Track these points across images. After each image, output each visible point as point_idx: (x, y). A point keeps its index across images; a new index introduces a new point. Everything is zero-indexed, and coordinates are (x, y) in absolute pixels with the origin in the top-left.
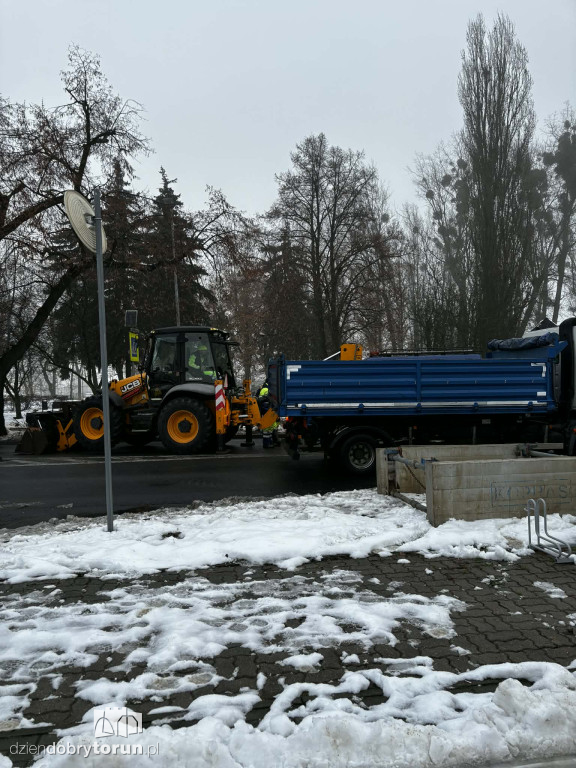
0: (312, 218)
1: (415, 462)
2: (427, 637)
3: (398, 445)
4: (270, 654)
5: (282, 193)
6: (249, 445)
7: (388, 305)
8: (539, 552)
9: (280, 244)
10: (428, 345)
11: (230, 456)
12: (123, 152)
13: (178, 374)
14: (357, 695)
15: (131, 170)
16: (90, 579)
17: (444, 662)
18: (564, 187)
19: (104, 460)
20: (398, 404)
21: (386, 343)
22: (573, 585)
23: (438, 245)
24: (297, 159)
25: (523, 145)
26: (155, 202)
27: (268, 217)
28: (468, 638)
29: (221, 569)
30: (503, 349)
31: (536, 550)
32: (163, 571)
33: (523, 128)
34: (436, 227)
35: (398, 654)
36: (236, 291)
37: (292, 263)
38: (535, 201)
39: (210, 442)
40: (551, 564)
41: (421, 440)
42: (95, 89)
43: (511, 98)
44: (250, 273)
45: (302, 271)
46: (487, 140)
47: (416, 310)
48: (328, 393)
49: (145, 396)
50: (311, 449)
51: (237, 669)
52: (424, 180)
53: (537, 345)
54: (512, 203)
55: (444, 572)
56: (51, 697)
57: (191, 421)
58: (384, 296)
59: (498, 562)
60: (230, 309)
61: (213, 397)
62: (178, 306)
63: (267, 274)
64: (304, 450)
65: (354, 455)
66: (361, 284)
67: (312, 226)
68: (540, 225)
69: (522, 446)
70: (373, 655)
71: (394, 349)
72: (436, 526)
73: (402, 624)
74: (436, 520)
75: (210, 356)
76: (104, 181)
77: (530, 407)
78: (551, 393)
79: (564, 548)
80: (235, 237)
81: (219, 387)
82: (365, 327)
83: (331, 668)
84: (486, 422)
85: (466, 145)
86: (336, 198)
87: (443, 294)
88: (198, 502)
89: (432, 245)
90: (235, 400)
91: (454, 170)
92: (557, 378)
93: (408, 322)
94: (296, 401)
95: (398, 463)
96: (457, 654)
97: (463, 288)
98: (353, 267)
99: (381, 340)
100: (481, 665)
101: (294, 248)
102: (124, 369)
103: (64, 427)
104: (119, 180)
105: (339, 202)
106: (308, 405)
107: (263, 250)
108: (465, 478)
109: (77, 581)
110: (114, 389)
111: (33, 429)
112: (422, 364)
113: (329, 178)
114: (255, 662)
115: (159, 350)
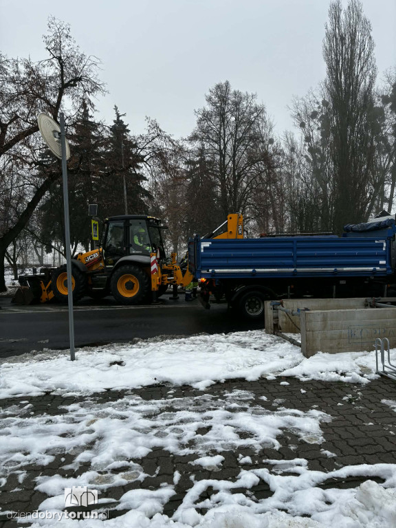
0: (220, 140)
1: (293, 311)
2: (303, 442)
3: (280, 299)
4: (184, 456)
5: (200, 121)
6: (175, 299)
7: (273, 201)
8: (383, 377)
9: (198, 159)
10: (301, 229)
11: (161, 306)
12: (87, 93)
13: (125, 249)
14: (250, 490)
15: (93, 106)
16: (55, 396)
17: (316, 463)
19: (68, 309)
20: (280, 270)
21: (272, 228)
23: (308, 160)
24: (209, 99)
25: (368, 89)
26: (111, 129)
27: (189, 140)
28: (333, 443)
29: (151, 389)
30: (354, 231)
31: (381, 375)
32: (108, 390)
33: (368, 77)
34: (307, 148)
35: (282, 456)
36: (167, 192)
37: (206, 172)
38: (377, 129)
39: (148, 296)
41: (298, 295)
42: (67, 48)
43: (360, 56)
44: (177, 179)
45: (213, 177)
46: (343, 85)
47: (292, 204)
48: (231, 262)
49: (102, 264)
50: (218, 301)
51: (159, 468)
52: (299, 114)
53: (379, 227)
54: (360, 131)
55: (315, 392)
56: (16, 490)
57: (134, 282)
58: (271, 195)
59: (354, 384)
60: (163, 204)
61: (149, 265)
62: (126, 202)
63: (189, 180)
64: (213, 302)
65: (248, 305)
66: (254, 186)
67: (220, 146)
68: (379, 145)
69: (370, 299)
70: (262, 458)
71: (277, 232)
72: (308, 357)
73: (284, 433)
74: (308, 352)
75: (147, 237)
76: (73, 113)
77: (374, 272)
78: (389, 262)
80: (166, 153)
81: (153, 258)
82: (257, 217)
83: (230, 467)
84: (343, 282)
85: (328, 89)
86: (237, 127)
87: (311, 194)
88: (137, 339)
89: (304, 161)
90: (165, 266)
91: (319, 107)
92: (393, 251)
93: (287, 214)
94: (208, 267)
95: (280, 311)
96: (325, 457)
97: (325, 190)
98: (249, 175)
99: (268, 226)
100: (345, 465)
101: (208, 162)
102: (90, 246)
103: (45, 286)
104: (86, 114)
105: (239, 129)
106: (216, 270)
107: (186, 163)
108: (329, 322)
109: (45, 398)
110: (80, 259)
111: (23, 287)
112: (298, 242)
113: (232, 112)
114: (173, 462)
115: (111, 232)
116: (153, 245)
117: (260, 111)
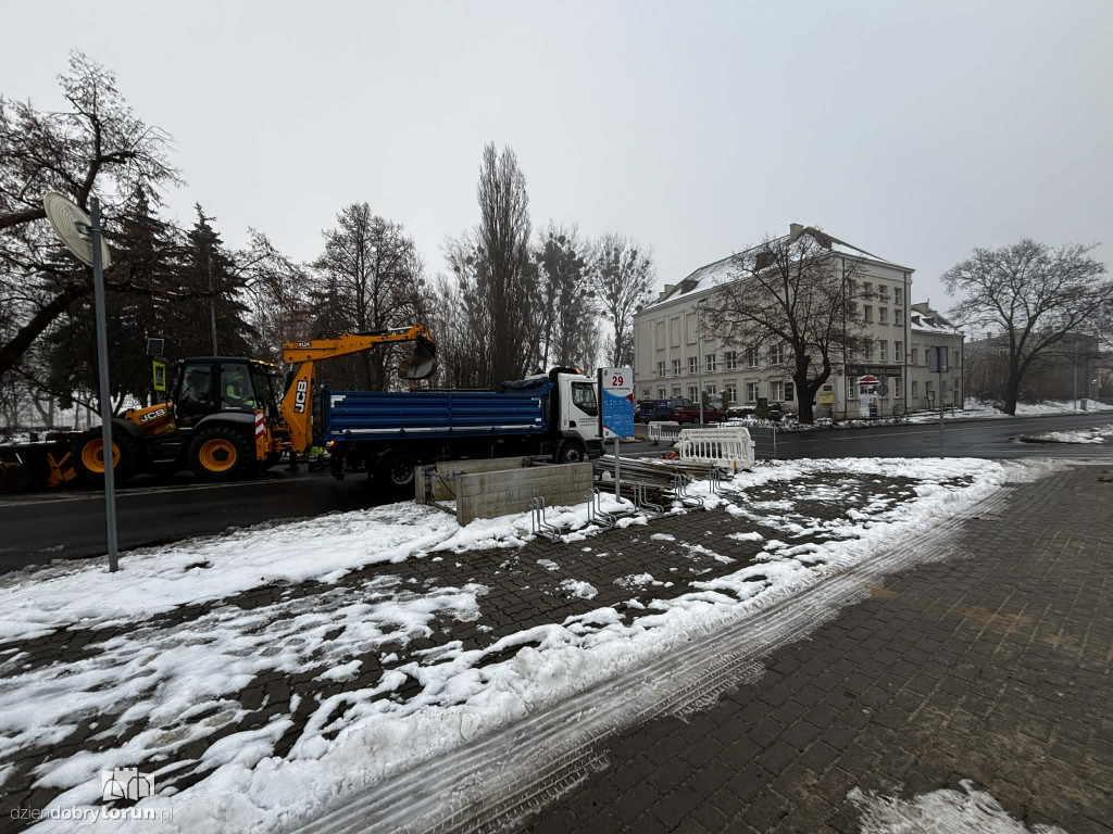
0: (357, 272)
1: (448, 476)
2: (458, 623)
3: (433, 463)
4: (306, 672)
5: (329, 246)
6: (293, 470)
8: (539, 536)
9: (327, 291)
10: (457, 385)
11: (272, 481)
12: (145, 177)
13: (212, 403)
14: (396, 692)
15: (157, 197)
16: (76, 632)
17: (472, 642)
18: (549, 278)
19: (104, 494)
20: (434, 429)
22: (563, 559)
23: (464, 308)
24: (343, 221)
25: (523, 243)
26: (189, 236)
27: (315, 266)
28: (490, 616)
29: (255, 594)
30: (510, 387)
31: (537, 535)
32: (182, 606)
33: (523, 231)
34: (462, 295)
35: (433, 644)
36: (282, 330)
37: (339, 309)
38: (532, 286)
39: (249, 468)
41: (454, 456)
42: (107, 105)
43: (514, 209)
44: (296, 313)
45: (348, 316)
46: (499, 235)
47: (446, 356)
49: (171, 425)
50: (355, 471)
51: (267, 697)
52: (453, 257)
53: (535, 385)
54: (516, 285)
55: (471, 563)
57: (228, 449)
59: (512, 549)
60: (275, 345)
61: (254, 425)
62: (215, 338)
63: (314, 316)
64: (349, 471)
65: (395, 472)
67: (357, 279)
68: (534, 302)
69: (526, 458)
70: (411, 651)
72: (464, 526)
73: (437, 616)
74: (463, 524)
75: (250, 388)
76: (118, 201)
77: (531, 430)
78: (545, 420)
79: (557, 532)
80: (281, 280)
81: (259, 417)
83: (370, 671)
84: (500, 441)
85: (484, 236)
86: (379, 260)
87: (467, 346)
88: (232, 528)
89: (459, 308)
90: (278, 428)
91: (475, 253)
92: (548, 410)
93: (441, 366)
94: (340, 428)
95: (434, 478)
96: (481, 633)
97: (482, 343)
98: (395, 317)
100: (501, 637)
101: (341, 296)
102: (149, 398)
103: (57, 463)
104: (143, 206)
105: (382, 263)
106: (352, 431)
107: (309, 295)
108: (487, 486)
109: (55, 638)
110: (129, 419)
111: (7, 464)
112: (454, 397)
113: (372, 241)
114: (289, 685)
115: (189, 379)
116: (258, 398)
117: (408, 245)
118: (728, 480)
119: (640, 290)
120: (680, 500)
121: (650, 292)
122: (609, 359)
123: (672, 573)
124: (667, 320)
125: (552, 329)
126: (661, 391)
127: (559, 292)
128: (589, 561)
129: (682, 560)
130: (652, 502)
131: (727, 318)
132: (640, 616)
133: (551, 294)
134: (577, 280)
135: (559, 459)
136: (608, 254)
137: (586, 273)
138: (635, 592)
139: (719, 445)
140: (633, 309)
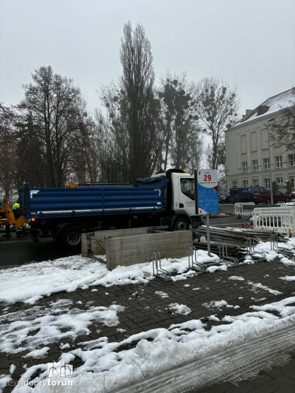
0: (45, 111)
1: (101, 239)
2: (106, 327)
3: (93, 231)
4: (18, 353)
5: (28, 93)
7: (88, 159)
8: (157, 277)
9: (26, 123)
10: (109, 180)
14: (69, 364)
17: (114, 337)
18: (167, 108)
20: (93, 210)
21: (88, 179)
22: (171, 291)
23: (112, 131)
24: (35, 78)
25: (150, 87)
27: (19, 107)
28: (125, 324)
31: (156, 277)
33: (149, 79)
34: (111, 122)
35: (91, 339)
37: (34, 134)
38: (156, 114)
40: (162, 282)
41: (105, 227)
43: (144, 65)
44: (8, 138)
45: (40, 138)
46: (134, 82)
47: (102, 163)
48: (55, 205)
50: (45, 236)
52: (105, 97)
53: (157, 181)
54: (146, 114)
55: (114, 293)
58: (86, 154)
59: (140, 284)
63: (19, 139)
64: (42, 237)
65: (69, 238)
66: (73, 147)
67: (45, 115)
68: (158, 124)
69: (151, 228)
70: (79, 342)
71: (91, 182)
72: (111, 270)
73: (93, 323)
74: (111, 267)
77: (154, 209)
78: (163, 203)
79: (168, 274)
82: (76, 170)
83: (54, 353)
84: (135, 217)
85: (124, 83)
86: (58, 102)
87: (115, 155)
89: (109, 131)
91: (119, 94)
92: (165, 196)
93: (98, 168)
94: (36, 210)
95: (92, 240)
96: (119, 333)
97: (125, 153)
98: (69, 138)
99: (85, 177)
100: (130, 335)
101: (35, 126)
105: (60, 104)
106: (43, 212)
107: (16, 125)
108: (125, 245)
112: (105, 190)
113: (54, 90)
114: (9, 359)
118: (285, 241)
119: (229, 114)
120: (250, 254)
121: (236, 115)
122: (209, 161)
123: (240, 300)
124: (248, 134)
125: (170, 142)
126: (245, 181)
127: (174, 117)
128: (188, 293)
129: (247, 293)
130: (231, 256)
131: (289, 131)
132: (216, 325)
133: (169, 119)
134: (186, 108)
135: (172, 228)
136: (207, 91)
137: (192, 104)
138: (215, 311)
139: (279, 218)
140: (224, 127)
